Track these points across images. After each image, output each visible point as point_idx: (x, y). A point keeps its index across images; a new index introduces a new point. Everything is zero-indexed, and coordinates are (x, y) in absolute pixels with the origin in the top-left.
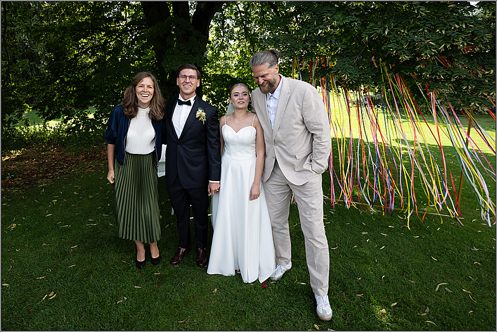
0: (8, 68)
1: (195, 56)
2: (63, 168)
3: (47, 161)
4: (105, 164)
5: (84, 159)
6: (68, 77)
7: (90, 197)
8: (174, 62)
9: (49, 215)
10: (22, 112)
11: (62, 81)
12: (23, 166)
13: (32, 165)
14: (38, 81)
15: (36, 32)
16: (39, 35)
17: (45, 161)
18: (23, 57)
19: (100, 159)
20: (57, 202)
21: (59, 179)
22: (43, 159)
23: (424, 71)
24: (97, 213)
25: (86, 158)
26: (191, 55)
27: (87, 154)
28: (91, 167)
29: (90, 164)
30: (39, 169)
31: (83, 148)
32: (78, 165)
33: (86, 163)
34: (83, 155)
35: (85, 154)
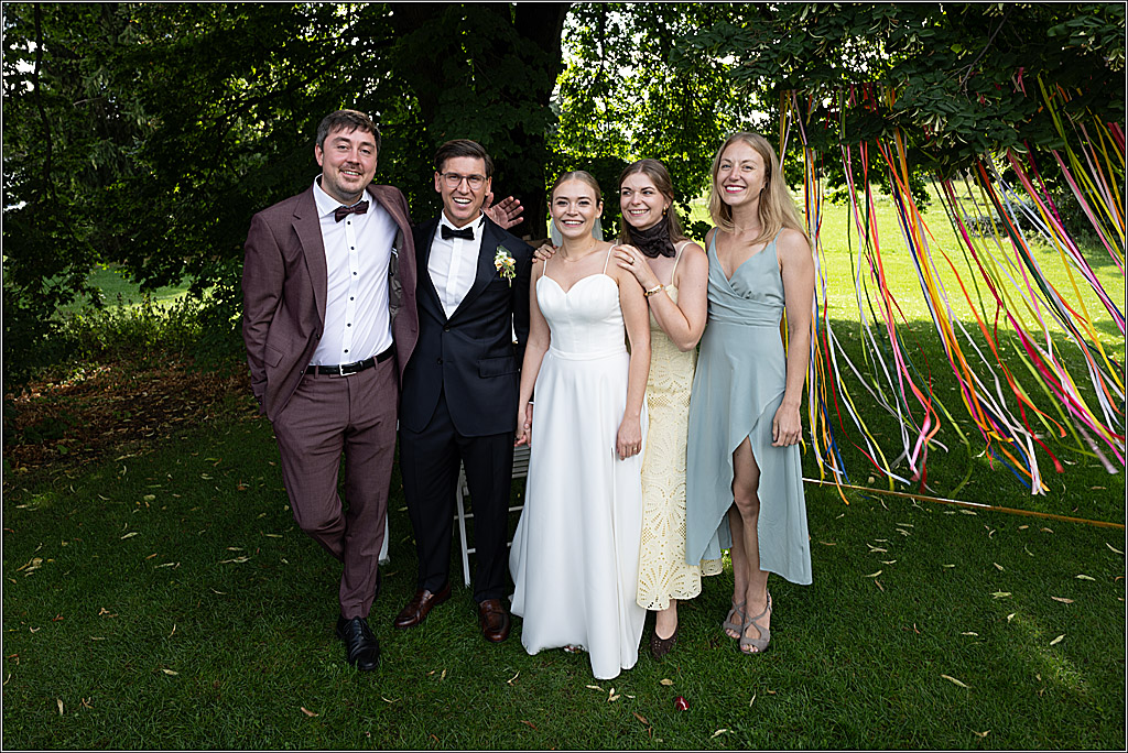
0: (49, 158)
1: (518, 107)
2: (183, 410)
3: (146, 394)
5: (238, 387)
6: (200, 177)
7: (242, 486)
8: (459, 124)
9: (130, 535)
10: (83, 271)
11: (186, 187)
12: (85, 407)
13: (108, 404)
16: (126, 71)
17: (142, 394)
18: (102, 133)
20: (155, 500)
21: (170, 441)
22: (137, 389)
24: (254, 530)
25: (244, 384)
26: (508, 104)
27: (246, 374)
28: (254, 407)
30: (122, 415)
31: (237, 360)
32: (223, 403)
33: (242, 398)
34: (235, 377)
35: (241, 375)
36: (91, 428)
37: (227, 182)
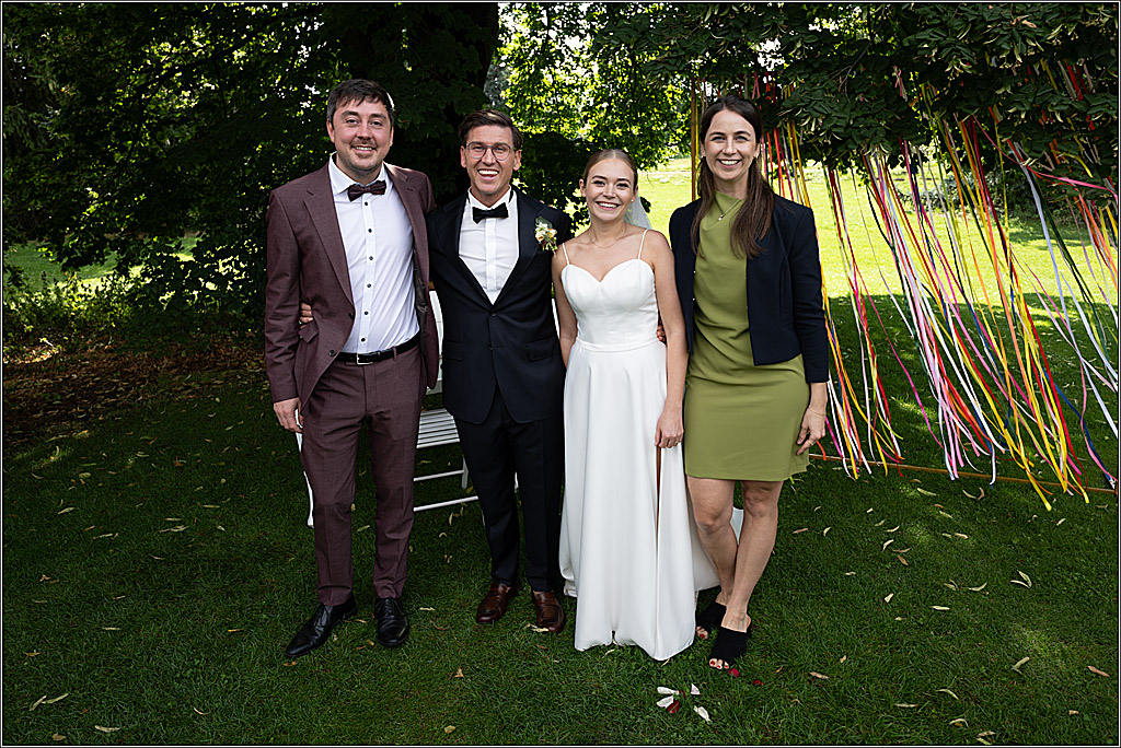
2: (116, 392)
3: (73, 376)
4: (227, 379)
5: (173, 368)
13: (35, 387)
14: (41, 163)
15: (23, 26)
17: (71, 377)
19: (215, 366)
22: (66, 371)
23: (1013, 103)
25: (178, 364)
27: (179, 354)
28: (190, 388)
29: (187, 382)
30: (51, 398)
31: (170, 340)
32: (157, 384)
33: (177, 378)
34: (169, 358)
35: (176, 356)
36: (20, 411)
37: (152, 155)
